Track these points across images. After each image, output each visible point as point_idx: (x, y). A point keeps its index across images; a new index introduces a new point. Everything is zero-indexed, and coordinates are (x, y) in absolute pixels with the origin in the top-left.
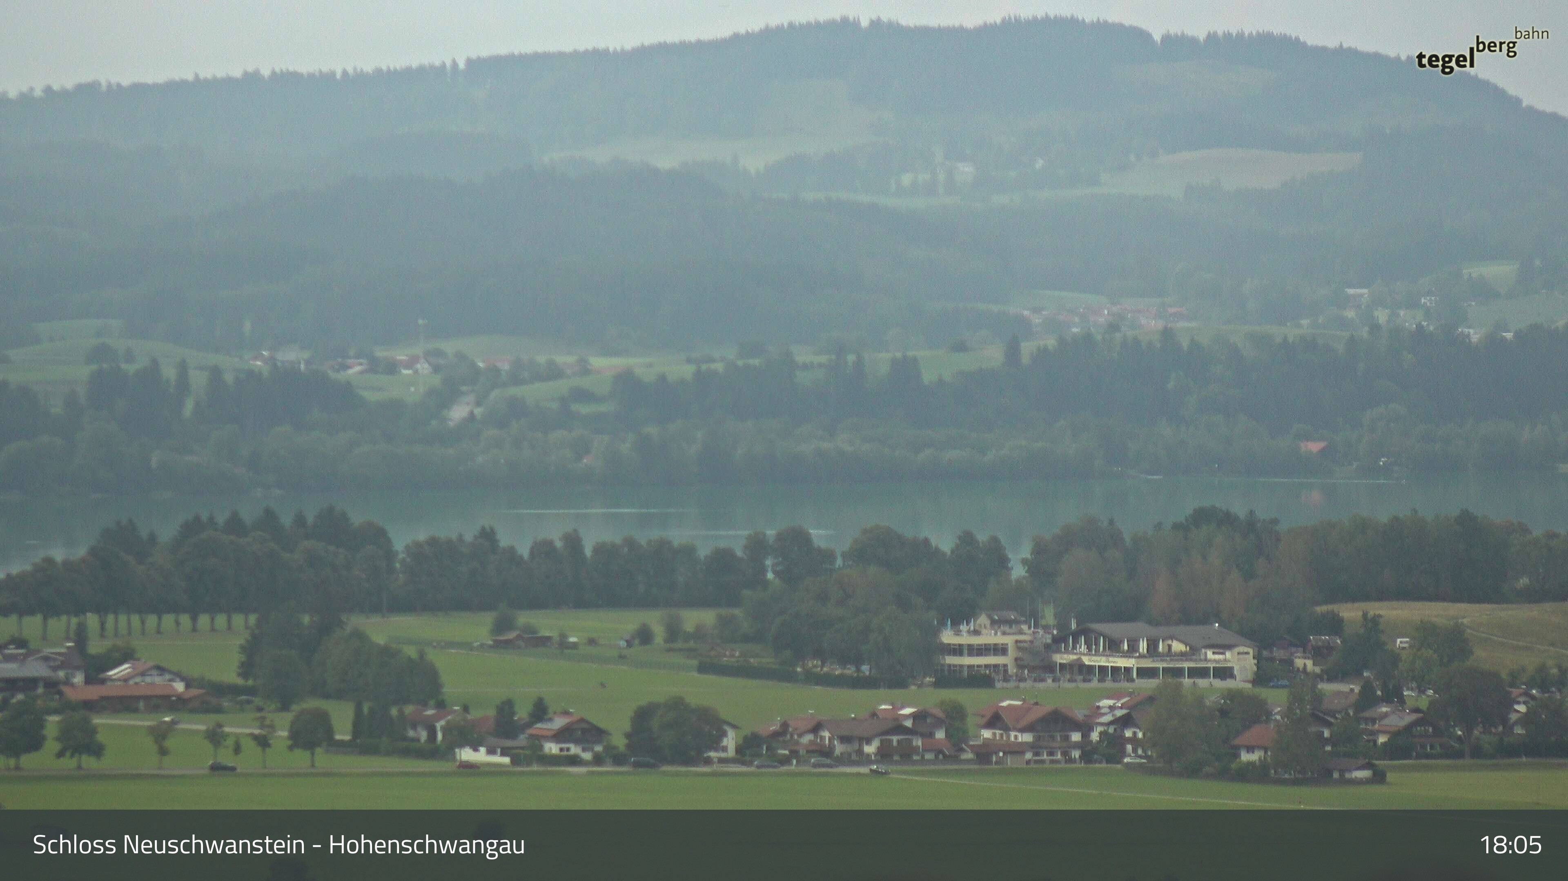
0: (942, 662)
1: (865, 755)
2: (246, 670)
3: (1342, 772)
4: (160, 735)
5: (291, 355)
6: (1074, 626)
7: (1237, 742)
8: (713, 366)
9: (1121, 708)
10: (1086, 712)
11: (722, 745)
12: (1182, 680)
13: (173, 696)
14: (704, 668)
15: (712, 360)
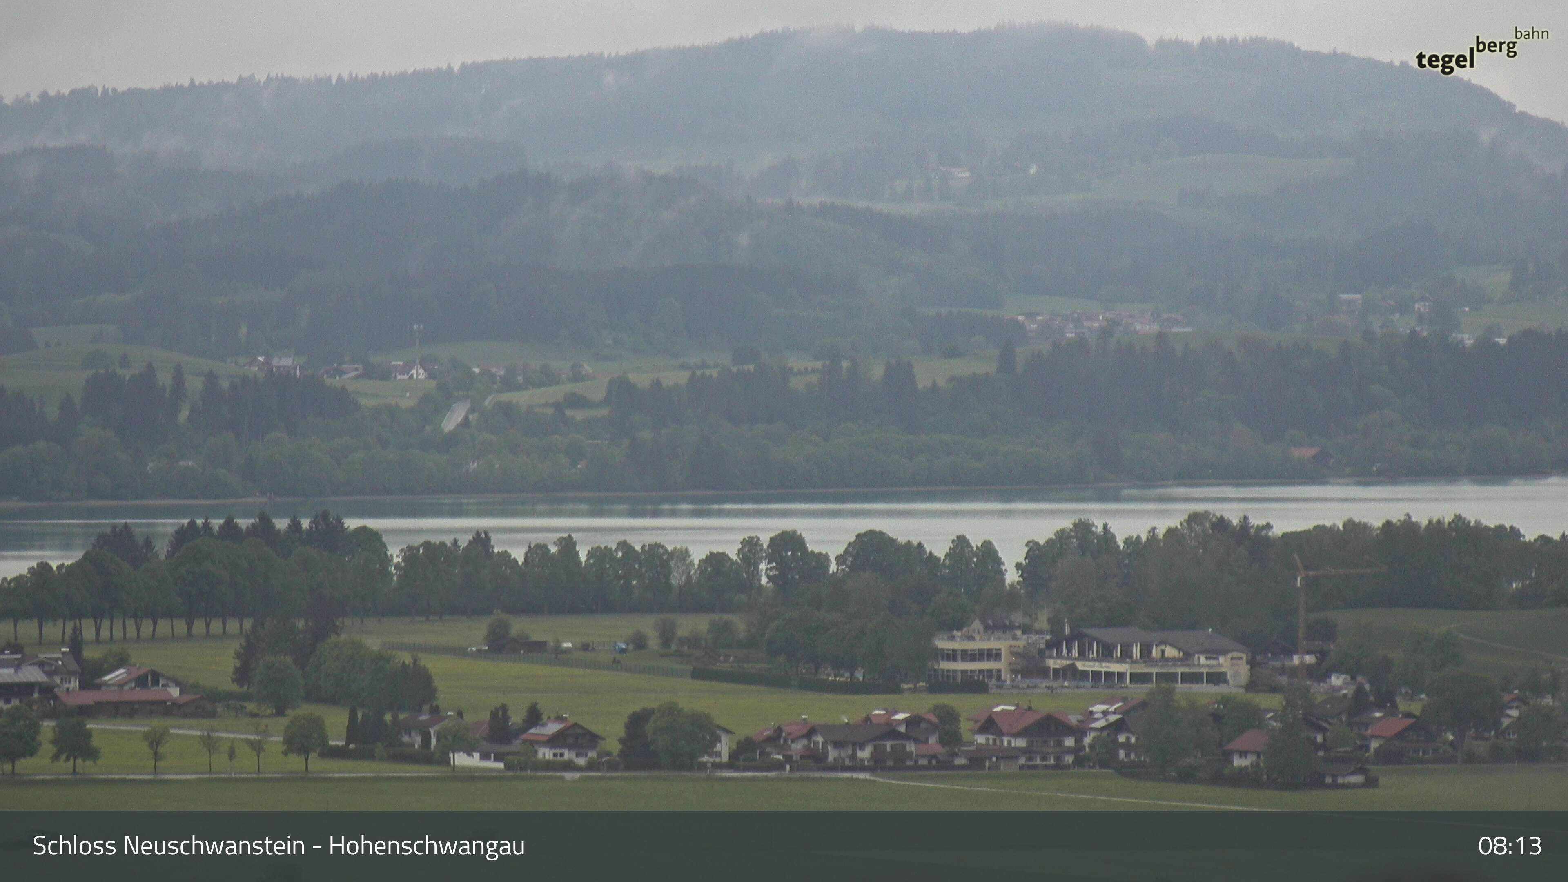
0: (936, 667)
1: (858, 760)
2: (242, 675)
3: (1335, 777)
4: (155, 741)
5: (284, 361)
6: (1067, 631)
7: (1230, 747)
8: (708, 372)
9: (1114, 713)
10: (1080, 717)
11: (715, 750)
12: (1176, 685)
13: (168, 700)
14: (697, 674)
15: (704, 365)
